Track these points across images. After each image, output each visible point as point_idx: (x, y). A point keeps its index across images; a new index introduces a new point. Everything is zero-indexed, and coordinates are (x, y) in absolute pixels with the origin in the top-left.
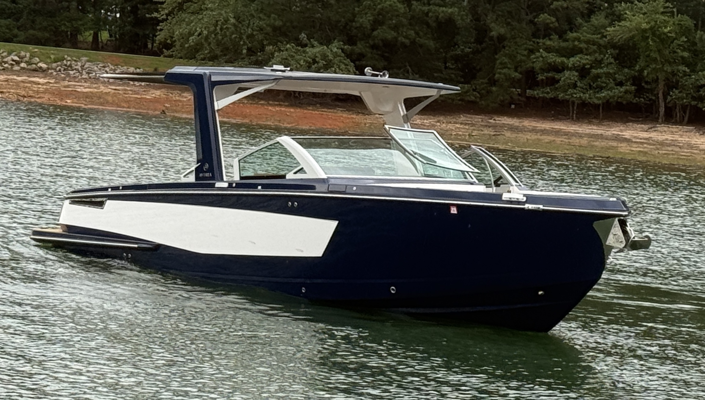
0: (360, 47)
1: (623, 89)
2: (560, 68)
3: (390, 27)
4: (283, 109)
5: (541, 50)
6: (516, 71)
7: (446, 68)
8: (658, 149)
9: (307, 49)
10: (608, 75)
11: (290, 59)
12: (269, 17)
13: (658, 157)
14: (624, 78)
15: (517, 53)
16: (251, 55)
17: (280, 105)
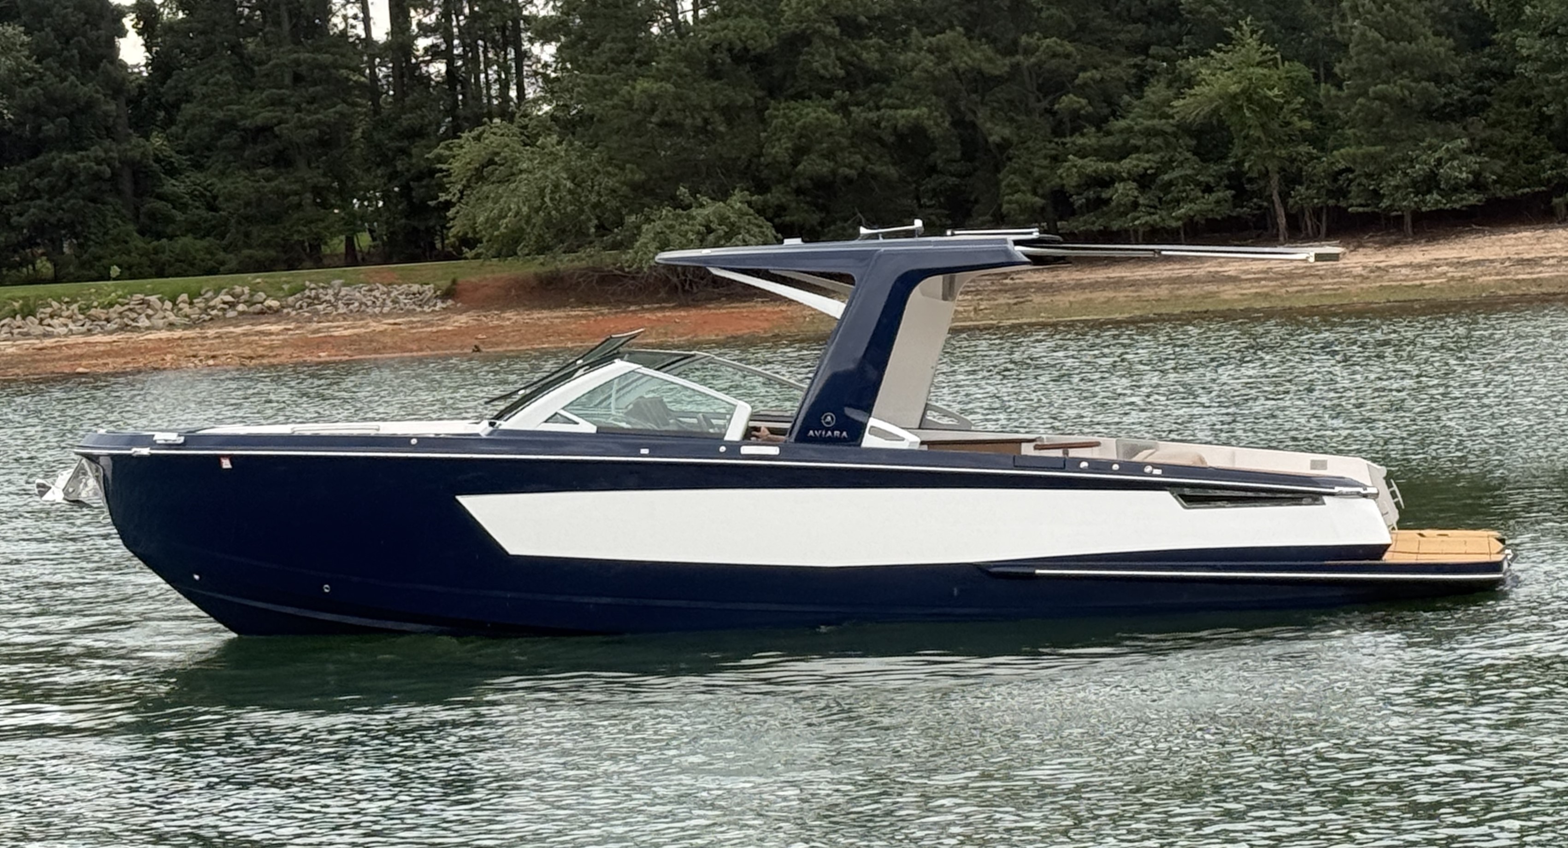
0: (775, 196)
1: (1212, 198)
2: (1107, 179)
3: (823, 156)
4: (668, 314)
5: (1071, 157)
6: (1035, 193)
7: (920, 206)
8: (1285, 286)
9: (694, 212)
10: (1187, 179)
11: (668, 231)
12: (622, 169)
13: (1288, 299)
14: (1211, 179)
15: (1033, 165)
16: (603, 236)
17: (662, 309)
